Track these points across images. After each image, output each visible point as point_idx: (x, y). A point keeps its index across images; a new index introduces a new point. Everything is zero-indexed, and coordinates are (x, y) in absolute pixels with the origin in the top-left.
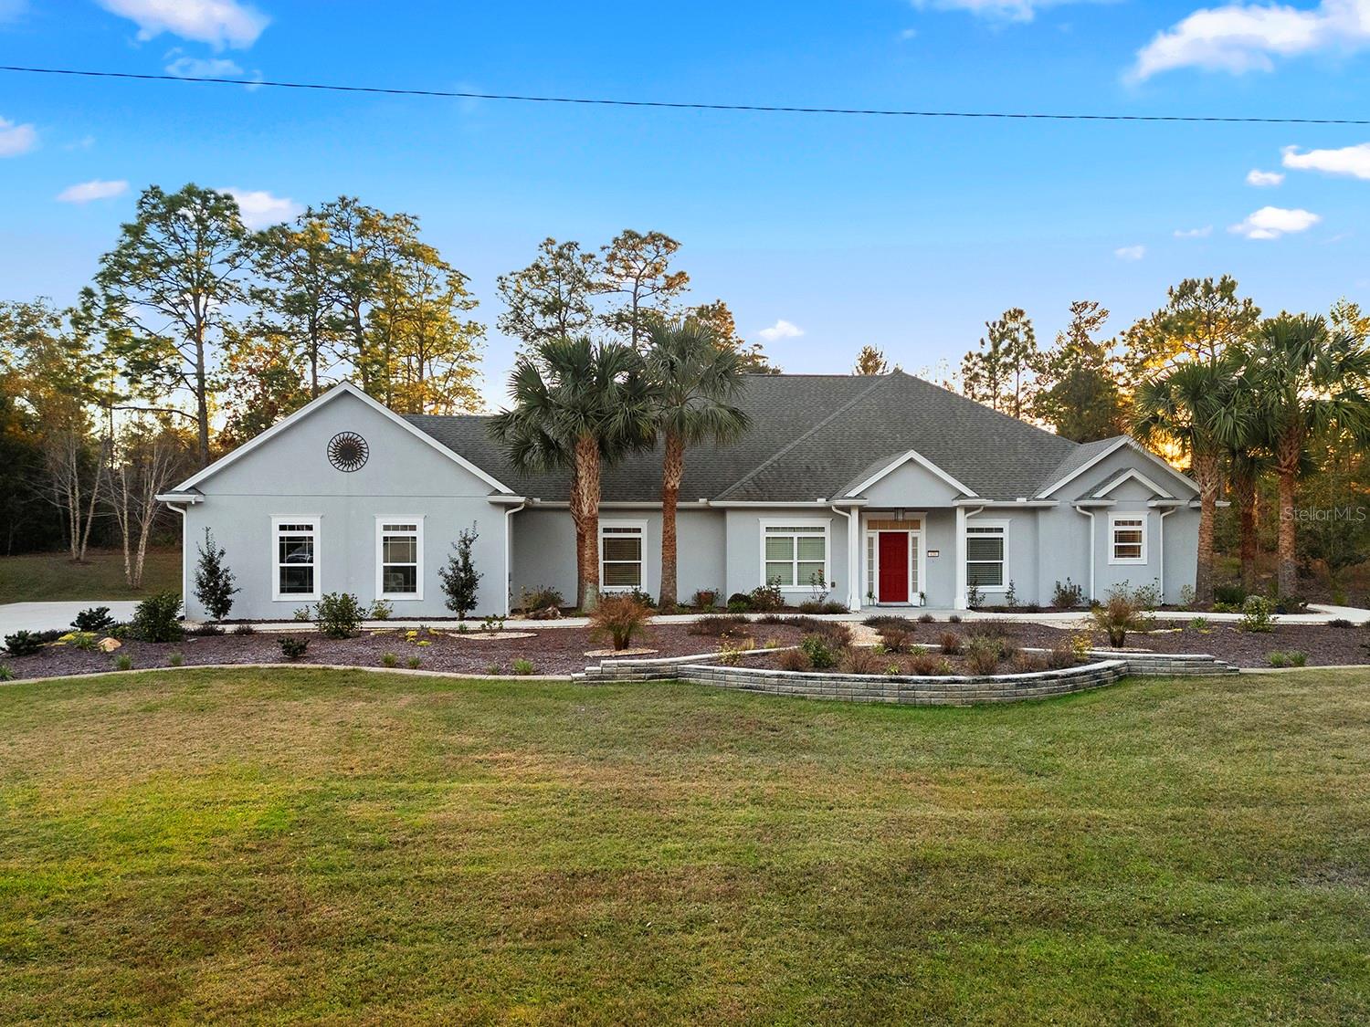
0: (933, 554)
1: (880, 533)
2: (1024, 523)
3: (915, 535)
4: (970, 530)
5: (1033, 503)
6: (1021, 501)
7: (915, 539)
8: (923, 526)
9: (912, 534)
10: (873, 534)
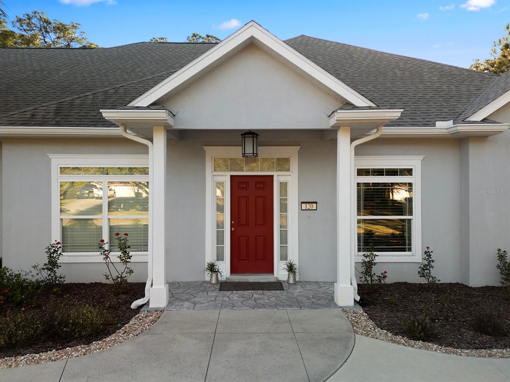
0: (308, 206)
1: (231, 176)
2: (445, 161)
3: (283, 179)
4: (361, 172)
5: (463, 128)
6: (443, 126)
7: (283, 186)
8: (294, 165)
9: (279, 178)
10: (223, 178)
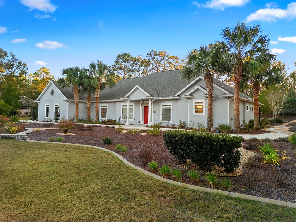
0: (154, 112)
4: (163, 106)
10: (143, 107)
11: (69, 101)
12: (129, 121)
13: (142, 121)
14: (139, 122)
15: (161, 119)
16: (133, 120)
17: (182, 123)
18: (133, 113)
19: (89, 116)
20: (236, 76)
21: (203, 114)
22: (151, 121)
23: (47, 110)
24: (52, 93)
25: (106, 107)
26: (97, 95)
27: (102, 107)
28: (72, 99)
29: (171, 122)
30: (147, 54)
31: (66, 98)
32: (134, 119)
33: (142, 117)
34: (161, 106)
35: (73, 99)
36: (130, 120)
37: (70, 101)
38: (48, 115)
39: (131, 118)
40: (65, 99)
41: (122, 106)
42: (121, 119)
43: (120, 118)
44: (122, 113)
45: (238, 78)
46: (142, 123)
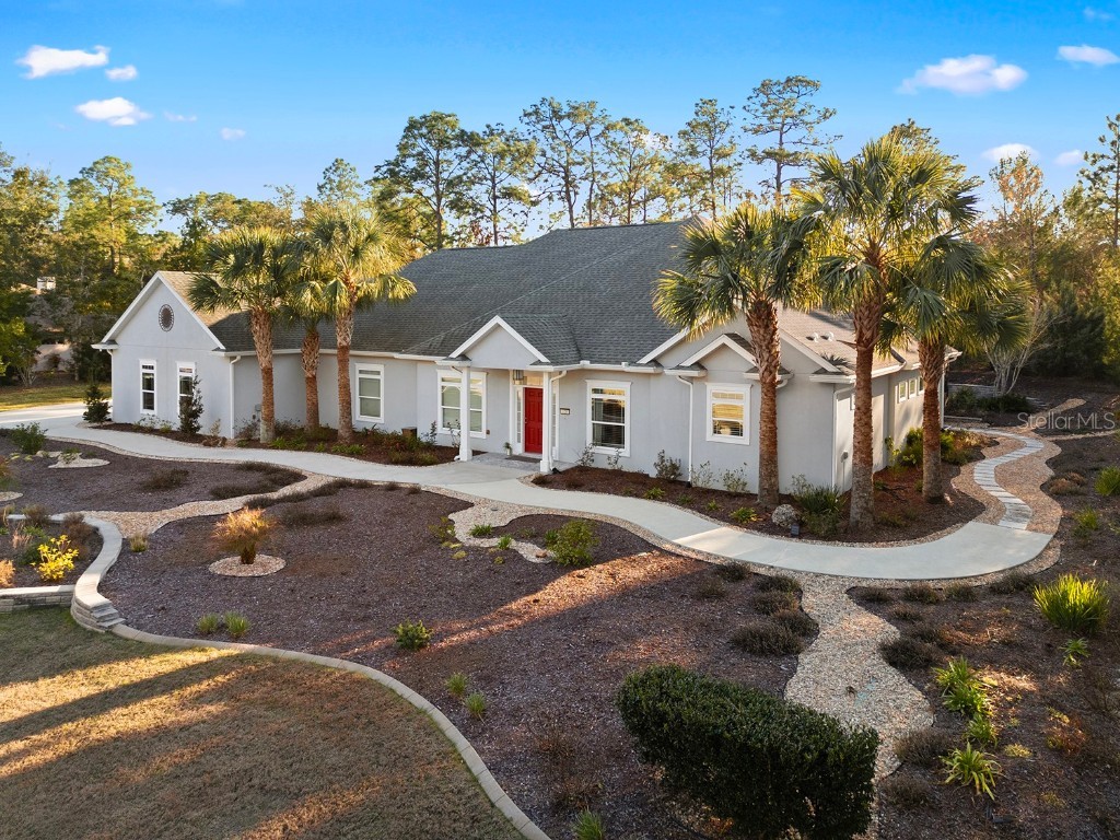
0: (564, 412)
1: (525, 388)
10: (520, 389)
11: (235, 358)
12: (471, 439)
13: (519, 441)
14: (508, 446)
15: (590, 440)
16: (482, 434)
17: (668, 464)
18: (484, 410)
19: (314, 412)
20: (861, 328)
21: (744, 440)
22: (553, 445)
23: (149, 384)
24: (167, 318)
25: (378, 373)
26: (345, 339)
27: (361, 372)
28: (245, 349)
29: (625, 452)
30: (522, 114)
31: (223, 347)
32: (488, 432)
33: (519, 424)
34: (589, 391)
35: (250, 349)
36: (474, 434)
37: (239, 358)
38: (153, 403)
39: (475, 427)
40: (218, 349)
41: (439, 380)
42: (440, 430)
43: (434, 428)
44: (440, 407)
45: (868, 334)
46: (519, 449)
